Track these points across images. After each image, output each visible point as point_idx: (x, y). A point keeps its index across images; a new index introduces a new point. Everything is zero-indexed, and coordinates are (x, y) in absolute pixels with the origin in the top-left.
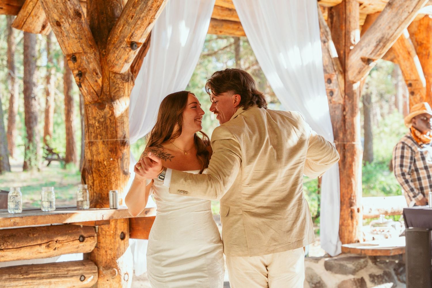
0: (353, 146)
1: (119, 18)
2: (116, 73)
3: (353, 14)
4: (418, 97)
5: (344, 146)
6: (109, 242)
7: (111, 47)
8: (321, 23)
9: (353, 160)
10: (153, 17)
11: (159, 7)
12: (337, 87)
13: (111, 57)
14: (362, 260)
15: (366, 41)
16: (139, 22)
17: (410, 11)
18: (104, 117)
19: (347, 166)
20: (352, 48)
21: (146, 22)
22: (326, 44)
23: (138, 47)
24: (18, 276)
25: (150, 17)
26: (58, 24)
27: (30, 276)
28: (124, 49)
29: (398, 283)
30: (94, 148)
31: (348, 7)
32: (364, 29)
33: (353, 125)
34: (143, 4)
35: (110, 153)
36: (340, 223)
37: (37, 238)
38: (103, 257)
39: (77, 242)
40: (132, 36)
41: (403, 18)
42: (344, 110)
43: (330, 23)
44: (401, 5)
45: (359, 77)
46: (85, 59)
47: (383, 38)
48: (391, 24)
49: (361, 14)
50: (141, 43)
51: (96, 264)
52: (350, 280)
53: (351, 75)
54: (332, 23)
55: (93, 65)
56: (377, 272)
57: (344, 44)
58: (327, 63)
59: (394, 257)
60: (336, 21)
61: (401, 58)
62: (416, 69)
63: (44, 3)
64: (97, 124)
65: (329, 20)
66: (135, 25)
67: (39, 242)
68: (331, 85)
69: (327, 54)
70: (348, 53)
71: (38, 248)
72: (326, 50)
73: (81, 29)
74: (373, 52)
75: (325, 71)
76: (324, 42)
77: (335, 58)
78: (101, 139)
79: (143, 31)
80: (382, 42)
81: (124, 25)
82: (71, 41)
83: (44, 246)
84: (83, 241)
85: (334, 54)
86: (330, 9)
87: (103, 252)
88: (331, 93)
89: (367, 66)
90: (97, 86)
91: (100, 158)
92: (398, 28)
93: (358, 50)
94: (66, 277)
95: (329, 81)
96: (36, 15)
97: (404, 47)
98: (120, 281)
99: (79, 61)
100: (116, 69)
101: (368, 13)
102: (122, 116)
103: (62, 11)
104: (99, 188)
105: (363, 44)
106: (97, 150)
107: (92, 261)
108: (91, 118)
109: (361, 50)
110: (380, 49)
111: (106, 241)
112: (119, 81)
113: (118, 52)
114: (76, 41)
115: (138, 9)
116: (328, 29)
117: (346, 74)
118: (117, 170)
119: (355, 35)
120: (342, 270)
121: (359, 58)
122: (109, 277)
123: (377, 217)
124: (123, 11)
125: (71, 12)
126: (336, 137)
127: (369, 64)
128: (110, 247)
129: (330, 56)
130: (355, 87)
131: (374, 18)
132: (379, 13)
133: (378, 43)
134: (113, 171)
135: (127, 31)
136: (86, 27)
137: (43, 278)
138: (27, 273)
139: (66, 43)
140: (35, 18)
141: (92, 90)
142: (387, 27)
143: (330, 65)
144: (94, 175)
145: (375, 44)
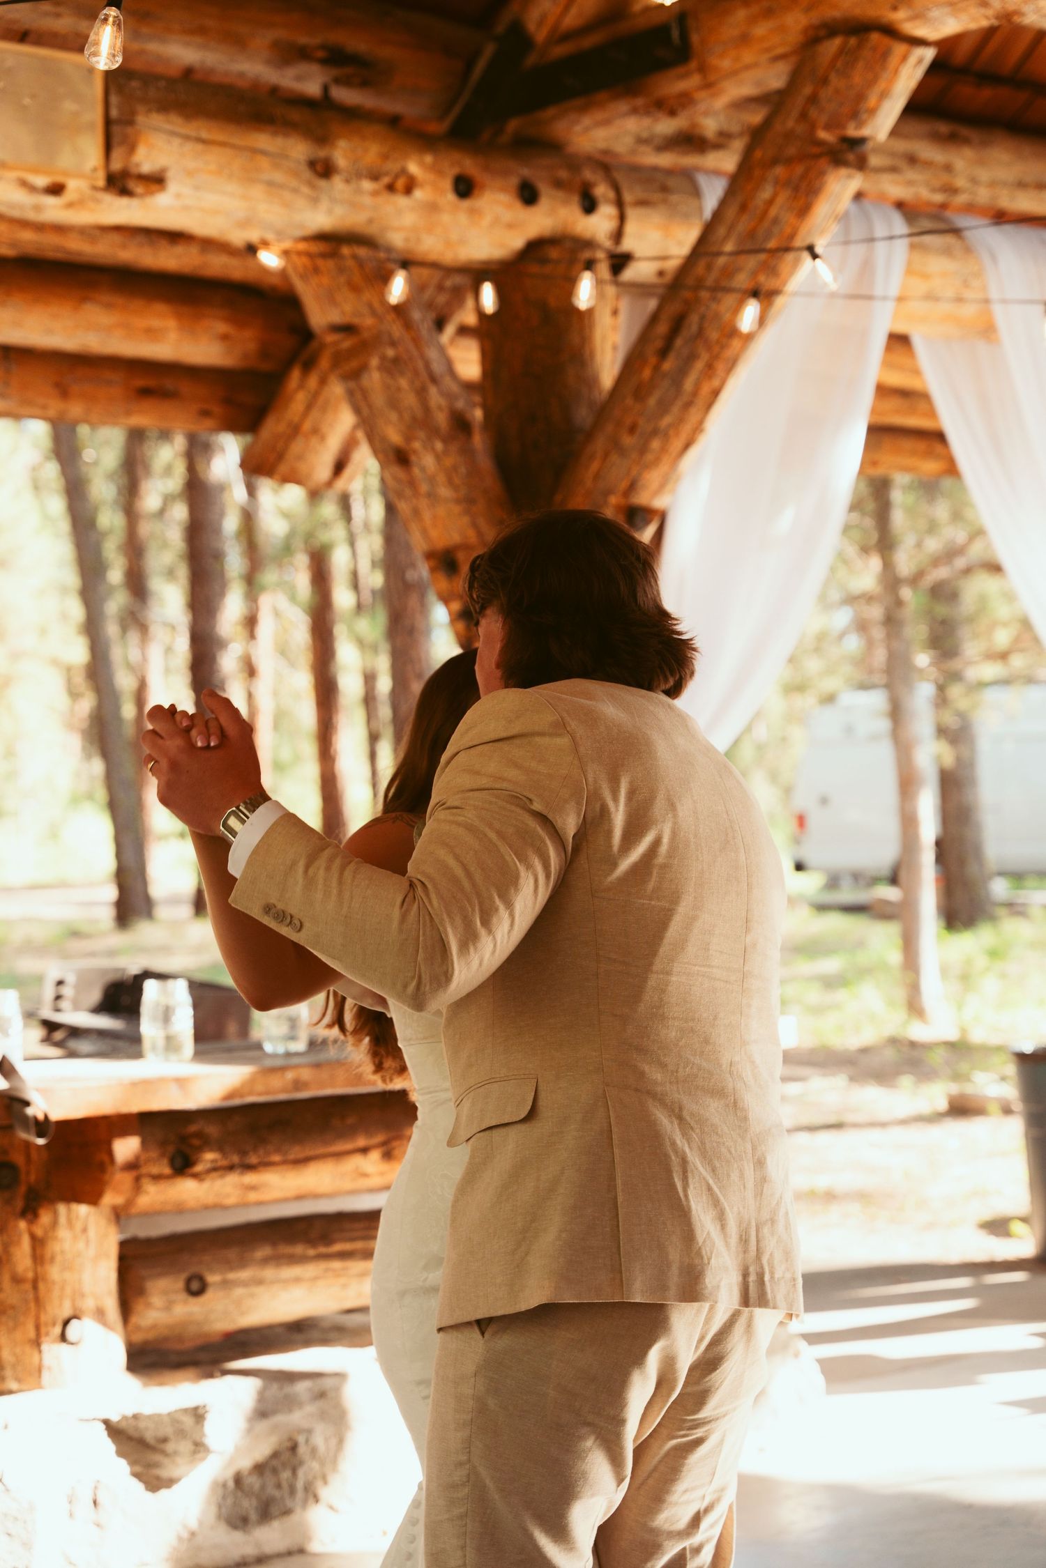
1: (590, 435)
10: (699, 427)
11: (716, 393)
16: (655, 444)
23: (650, 522)
24: (299, 1249)
25: (688, 428)
26: (402, 458)
27: (337, 1247)
34: (668, 387)
40: (632, 487)
50: (657, 511)
63: (359, 396)
66: (642, 453)
67: (361, 1142)
71: (358, 1161)
73: (473, 470)
79: (665, 470)
81: (606, 456)
82: (441, 511)
83: (375, 1155)
103: (413, 417)
114: (457, 509)
115: (652, 401)
124: (601, 414)
125: (442, 419)
135: (618, 470)
136: (485, 462)
138: (326, 1239)
139: (426, 515)
140: (314, 441)
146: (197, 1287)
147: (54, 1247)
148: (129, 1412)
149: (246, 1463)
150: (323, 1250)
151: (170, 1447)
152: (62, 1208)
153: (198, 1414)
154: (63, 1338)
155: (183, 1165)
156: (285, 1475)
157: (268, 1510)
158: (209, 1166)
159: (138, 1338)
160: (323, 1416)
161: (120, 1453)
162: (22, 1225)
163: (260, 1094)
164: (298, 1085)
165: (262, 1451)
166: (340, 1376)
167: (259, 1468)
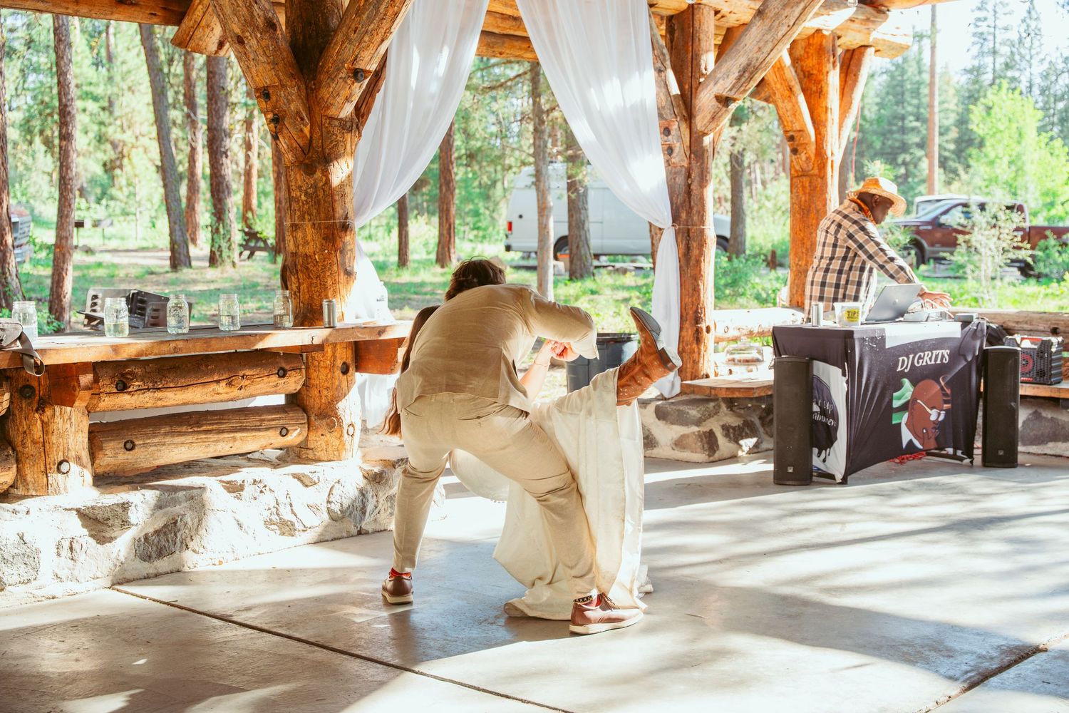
0: (702, 231)
1: (335, 31)
2: (331, 118)
3: (704, 27)
4: (803, 157)
5: (688, 230)
6: (324, 378)
7: (323, 77)
8: (655, 41)
9: (701, 253)
10: (388, 31)
11: (396, 14)
12: (678, 141)
13: (325, 93)
14: (712, 405)
15: (723, 70)
16: (366, 38)
17: (791, 24)
18: (315, 186)
19: (692, 262)
20: (702, 80)
21: (378, 39)
22: (663, 74)
23: (366, 78)
24: (184, 429)
25: (383, 31)
26: (240, 41)
27: (204, 428)
28: (344, 79)
29: (766, 437)
30: (299, 235)
31: (697, 17)
32: (722, 51)
33: (702, 200)
34: (372, 10)
35: (324, 242)
36: (681, 349)
37: (212, 372)
38: (315, 400)
39: (275, 378)
40: (355, 59)
41: (780, 35)
42: (689, 176)
43: (668, 41)
44: (777, 14)
45: (712, 126)
46: (283, 95)
47: (749, 65)
48: (761, 44)
49: (717, 27)
50: (370, 72)
51: (305, 410)
52: (694, 433)
53: (700, 122)
54: (672, 41)
55: (296, 105)
56: (734, 421)
57: (690, 74)
58: (664, 104)
59: (759, 399)
60: (678, 39)
61: (778, 96)
62: (801, 114)
64: (303, 198)
65: (668, 36)
66: (360, 43)
67: (217, 377)
68: (670, 137)
69: (664, 90)
70: (697, 89)
71: (214, 386)
72: (662, 84)
73: (277, 48)
74: (733, 86)
75: (660, 116)
76: (660, 71)
77: (676, 96)
78: (310, 220)
79: (372, 52)
80: (748, 71)
81: (343, 43)
82: (260, 68)
83: (223, 384)
84: (283, 376)
85: (675, 90)
86: (670, 19)
87: (315, 392)
88: (670, 150)
89: (724, 109)
90: (303, 137)
91: (309, 249)
92: (772, 50)
93: (712, 84)
94: (259, 430)
95: (667, 131)
96: (208, 26)
97: (783, 79)
98: (341, 436)
99: (274, 98)
100: (332, 112)
101: (728, 25)
102: (342, 185)
103: (245, 20)
104: (307, 296)
105: (719, 76)
106: (304, 237)
107: (299, 406)
108: (294, 187)
109: (716, 84)
110: (744, 83)
111: (320, 377)
112: (337, 131)
113: (334, 85)
114: (268, 67)
115: (365, 17)
116: (665, 51)
117: (693, 121)
118: (335, 268)
119: (708, 60)
120: (682, 420)
121: (713, 96)
122: (324, 430)
123: (735, 340)
124: (341, 20)
125: (260, 22)
126: (676, 218)
127: (727, 106)
128: (326, 384)
129: (669, 93)
130: (707, 140)
131: (737, 34)
132: (745, 26)
133: (741, 73)
134: (329, 269)
135: (348, 51)
136: (284, 45)
137: (223, 432)
138: (198, 424)
139: (253, 70)
140: (207, 31)
141: (295, 145)
142: (756, 49)
143: (668, 106)
144: (301, 275)
145: (737, 74)
146: (129, 446)
147: (53, 427)
148: (89, 504)
149: (151, 530)
150: (196, 429)
151: (110, 522)
152: (57, 408)
153: (125, 506)
154: (59, 470)
155: (123, 388)
156: (171, 536)
157: (161, 554)
158: (136, 388)
159: (100, 471)
160: (191, 508)
161: (84, 526)
162: (37, 416)
163: (156, 354)
164: (176, 350)
165: (159, 524)
166: (202, 489)
167: (157, 532)
